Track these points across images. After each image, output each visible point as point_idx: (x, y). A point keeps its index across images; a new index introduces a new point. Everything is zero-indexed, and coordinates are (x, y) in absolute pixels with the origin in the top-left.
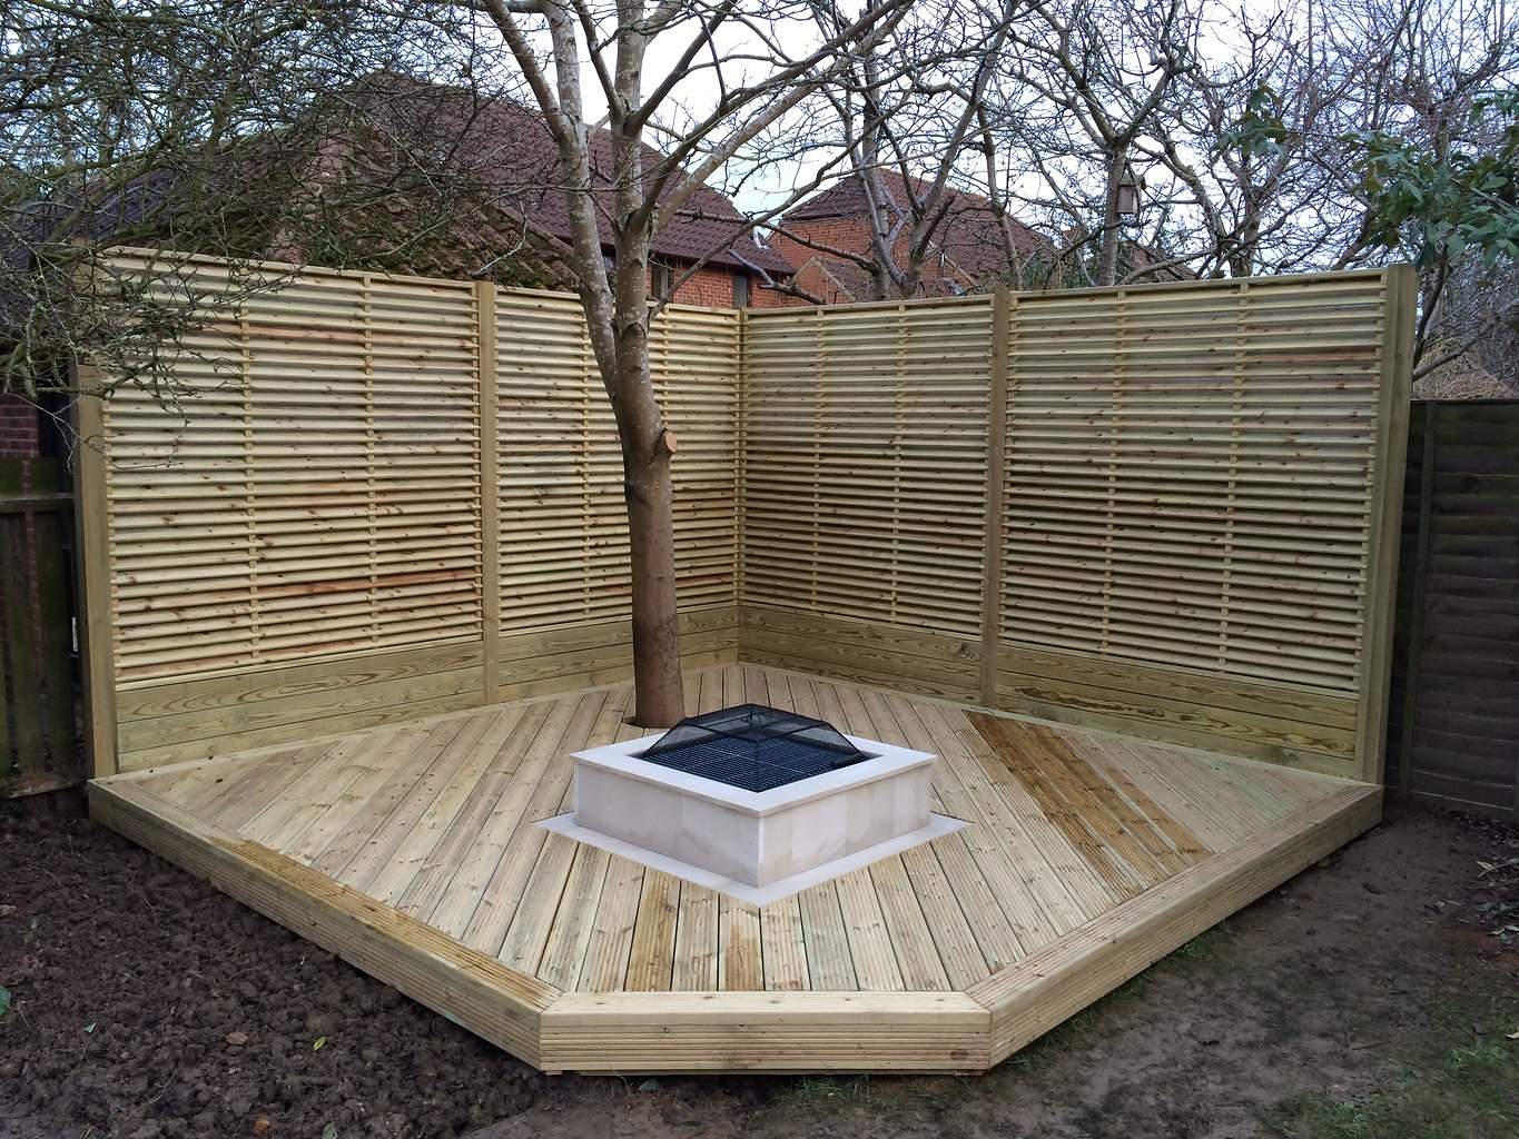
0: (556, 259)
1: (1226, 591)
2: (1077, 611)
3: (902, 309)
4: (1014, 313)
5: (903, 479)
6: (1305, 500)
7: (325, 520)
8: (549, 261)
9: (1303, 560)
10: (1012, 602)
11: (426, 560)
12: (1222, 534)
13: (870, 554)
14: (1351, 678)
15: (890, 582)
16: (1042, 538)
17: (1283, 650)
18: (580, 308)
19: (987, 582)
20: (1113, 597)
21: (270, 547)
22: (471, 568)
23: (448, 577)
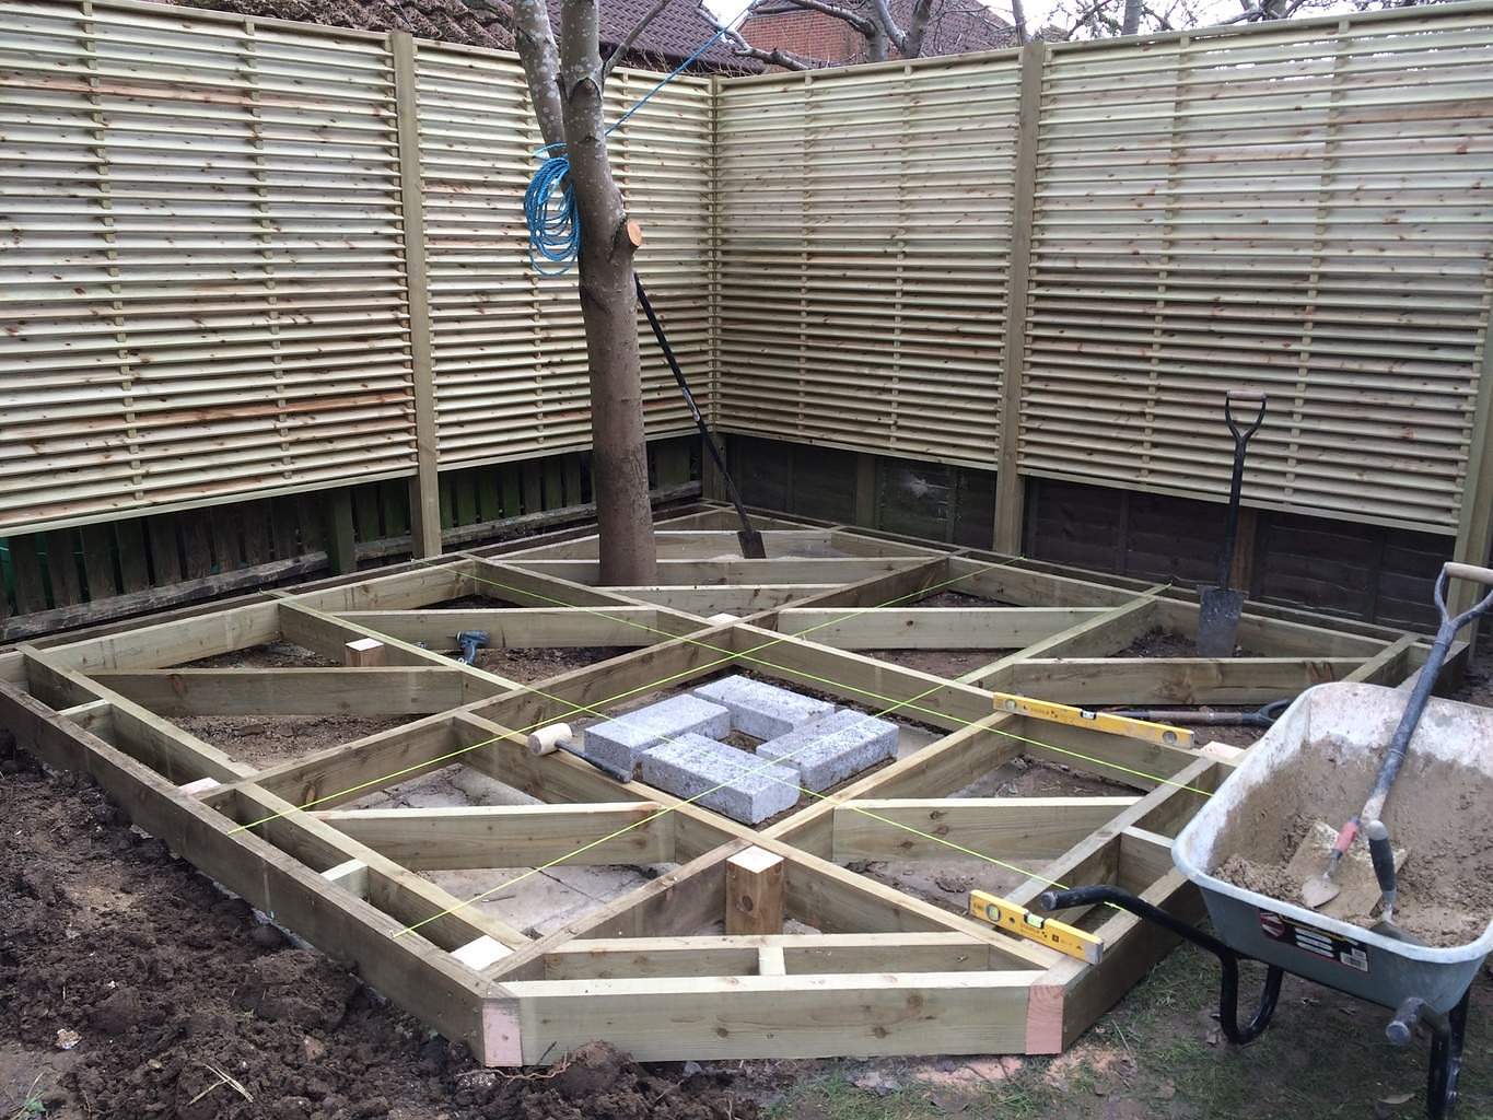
2: (1114, 434)
3: (908, 70)
5: (906, 281)
6: (1406, 295)
7: (215, 331)
9: (1397, 369)
10: (1036, 424)
11: (345, 379)
12: (1298, 338)
13: (866, 371)
14: (1448, 510)
15: (889, 403)
16: (1073, 348)
17: (1366, 477)
19: (1005, 400)
20: (1156, 417)
21: (146, 365)
22: (401, 390)
23: (373, 400)
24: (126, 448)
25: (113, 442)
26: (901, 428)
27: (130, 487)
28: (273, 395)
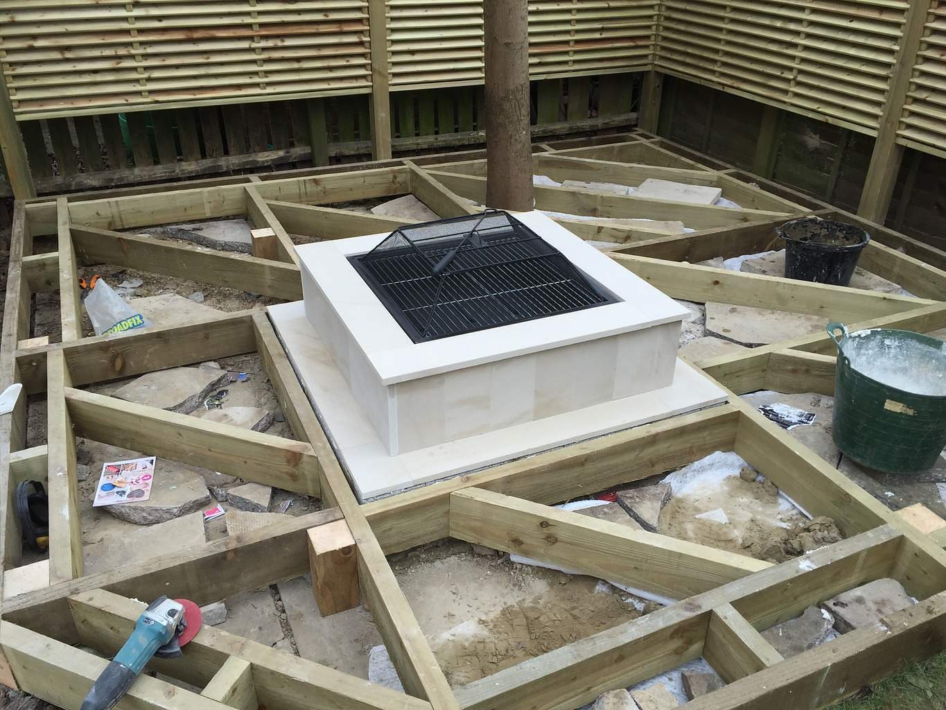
11: (309, 9)
15: (793, 58)
22: (359, 21)
23: (333, 28)
24: (132, 57)
25: (122, 51)
26: (800, 84)
27: (138, 88)
28: (248, 20)
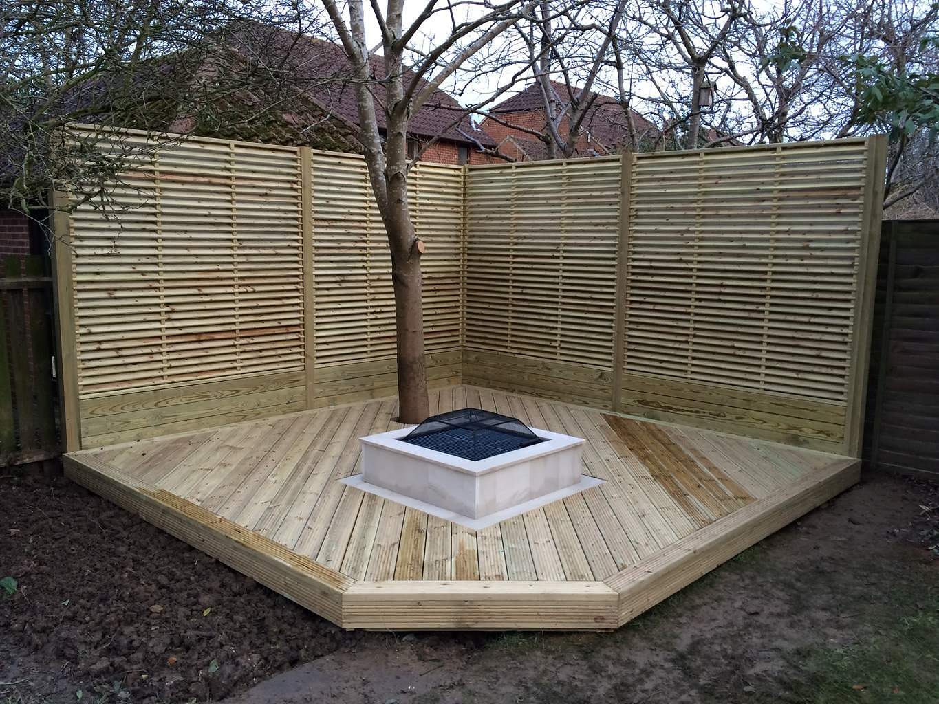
0: (350, 134)
1: (765, 339)
2: (672, 352)
3: (564, 164)
4: (634, 167)
5: (564, 271)
6: (815, 282)
7: (207, 295)
8: (345, 135)
9: (813, 320)
10: (632, 347)
11: (269, 320)
12: (763, 304)
13: (544, 318)
14: (842, 393)
15: (556, 335)
16: (651, 307)
17: (800, 376)
18: (364, 164)
19: (616, 334)
20: (694, 343)
21: (173, 311)
22: (298, 325)
23: (284, 330)
24: (161, 353)
25: (155, 350)
26: (562, 348)
27: (162, 373)
28: (233, 327)
